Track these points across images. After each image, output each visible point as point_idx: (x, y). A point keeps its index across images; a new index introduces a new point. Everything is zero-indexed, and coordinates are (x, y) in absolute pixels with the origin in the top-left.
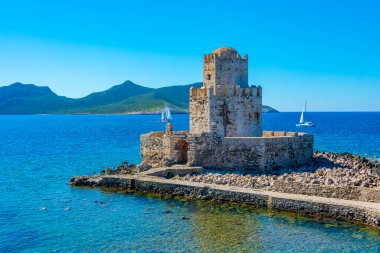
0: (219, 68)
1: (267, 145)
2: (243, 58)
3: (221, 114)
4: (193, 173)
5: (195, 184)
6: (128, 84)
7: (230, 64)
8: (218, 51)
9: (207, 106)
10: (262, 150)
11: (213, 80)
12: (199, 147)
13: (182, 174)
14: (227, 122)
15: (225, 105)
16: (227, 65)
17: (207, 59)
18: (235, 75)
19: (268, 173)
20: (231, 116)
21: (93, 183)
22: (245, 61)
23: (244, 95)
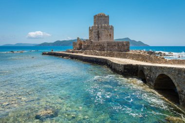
3: (97, 35)
7: (101, 18)
10: (106, 45)
14: (99, 37)
15: (98, 32)
22: (108, 17)
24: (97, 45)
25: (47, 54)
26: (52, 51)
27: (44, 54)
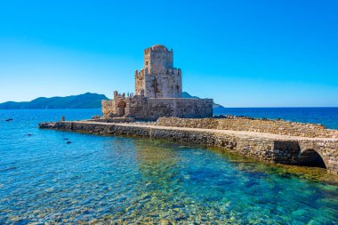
0: (153, 57)
1: (178, 103)
2: (169, 50)
3: (153, 86)
7: (160, 54)
9: (144, 81)
10: (174, 107)
11: (149, 65)
12: (132, 105)
14: (156, 91)
15: (155, 80)
16: (157, 55)
17: (146, 52)
18: (163, 61)
20: (159, 87)
21: (50, 126)
22: (171, 52)
23: (167, 73)
24: (157, 107)
25: (54, 128)
26: (64, 119)
27: (43, 127)
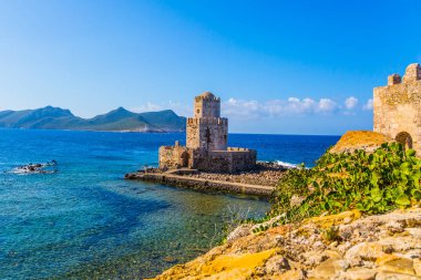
0: (204, 105)
1: (233, 156)
2: (217, 99)
4: (193, 173)
5: (200, 179)
6: (121, 110)
7: (210, 103)
8: (204, 94)
9: (198, 130)
10: (230, 159)
11: (201, 113)
12: (196, 157)
13: (187, 173)
15: (208, 131)
16: (208, 104)
17: (197, 99)
18: (213, 110)
19: (233, 173)
20: (211, 137)
21: (139, 178)
22: (218, 101)
24: (216, 159)
